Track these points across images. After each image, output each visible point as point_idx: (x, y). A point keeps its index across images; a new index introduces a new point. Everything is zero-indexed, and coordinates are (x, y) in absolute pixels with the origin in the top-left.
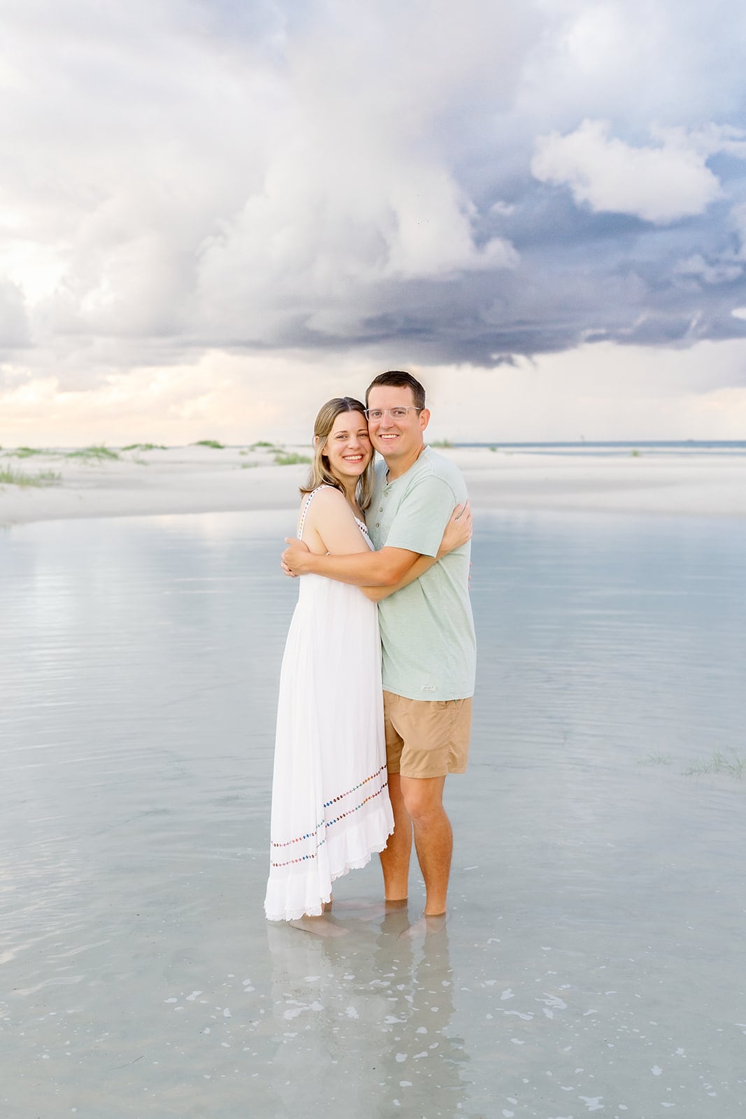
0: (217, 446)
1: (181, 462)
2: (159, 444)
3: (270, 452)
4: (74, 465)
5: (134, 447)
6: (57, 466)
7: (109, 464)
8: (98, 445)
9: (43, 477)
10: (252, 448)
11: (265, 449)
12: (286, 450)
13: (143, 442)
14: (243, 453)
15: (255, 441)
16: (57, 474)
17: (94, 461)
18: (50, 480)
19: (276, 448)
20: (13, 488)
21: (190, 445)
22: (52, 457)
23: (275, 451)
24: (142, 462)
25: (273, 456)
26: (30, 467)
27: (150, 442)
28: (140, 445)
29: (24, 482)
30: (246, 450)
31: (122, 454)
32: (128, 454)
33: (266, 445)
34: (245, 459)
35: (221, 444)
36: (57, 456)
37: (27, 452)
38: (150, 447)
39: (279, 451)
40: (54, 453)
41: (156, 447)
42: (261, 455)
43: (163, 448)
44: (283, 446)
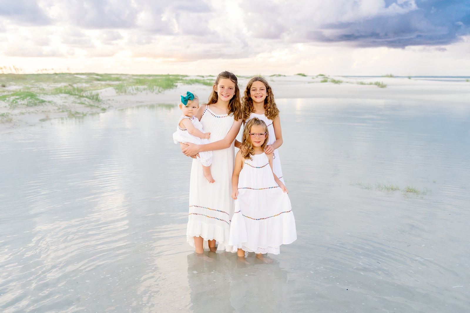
0: (304, 76)
1: (290, 81)
2: (283, 75)
3: (323, 78)
5: (274, 75)
10: (317, 77)
11: (321, 77)
12: (329, 77)
13: (278, 74)
14: (313, 78)
15: (318, 74)
16: (241, 85)
19: (326, 77)
21: (294, 75)
22: (241, 78)
23: (325, 78)
30: (314, 77)
33: (322, 75)
34: (313, 80)
35: (306, 75)
36: (243, 78)
38: (280, 76)
39: (327, 78)
41: (282, 76)
42: (320, 79)
43: (285, 76)
44: (329, 76)
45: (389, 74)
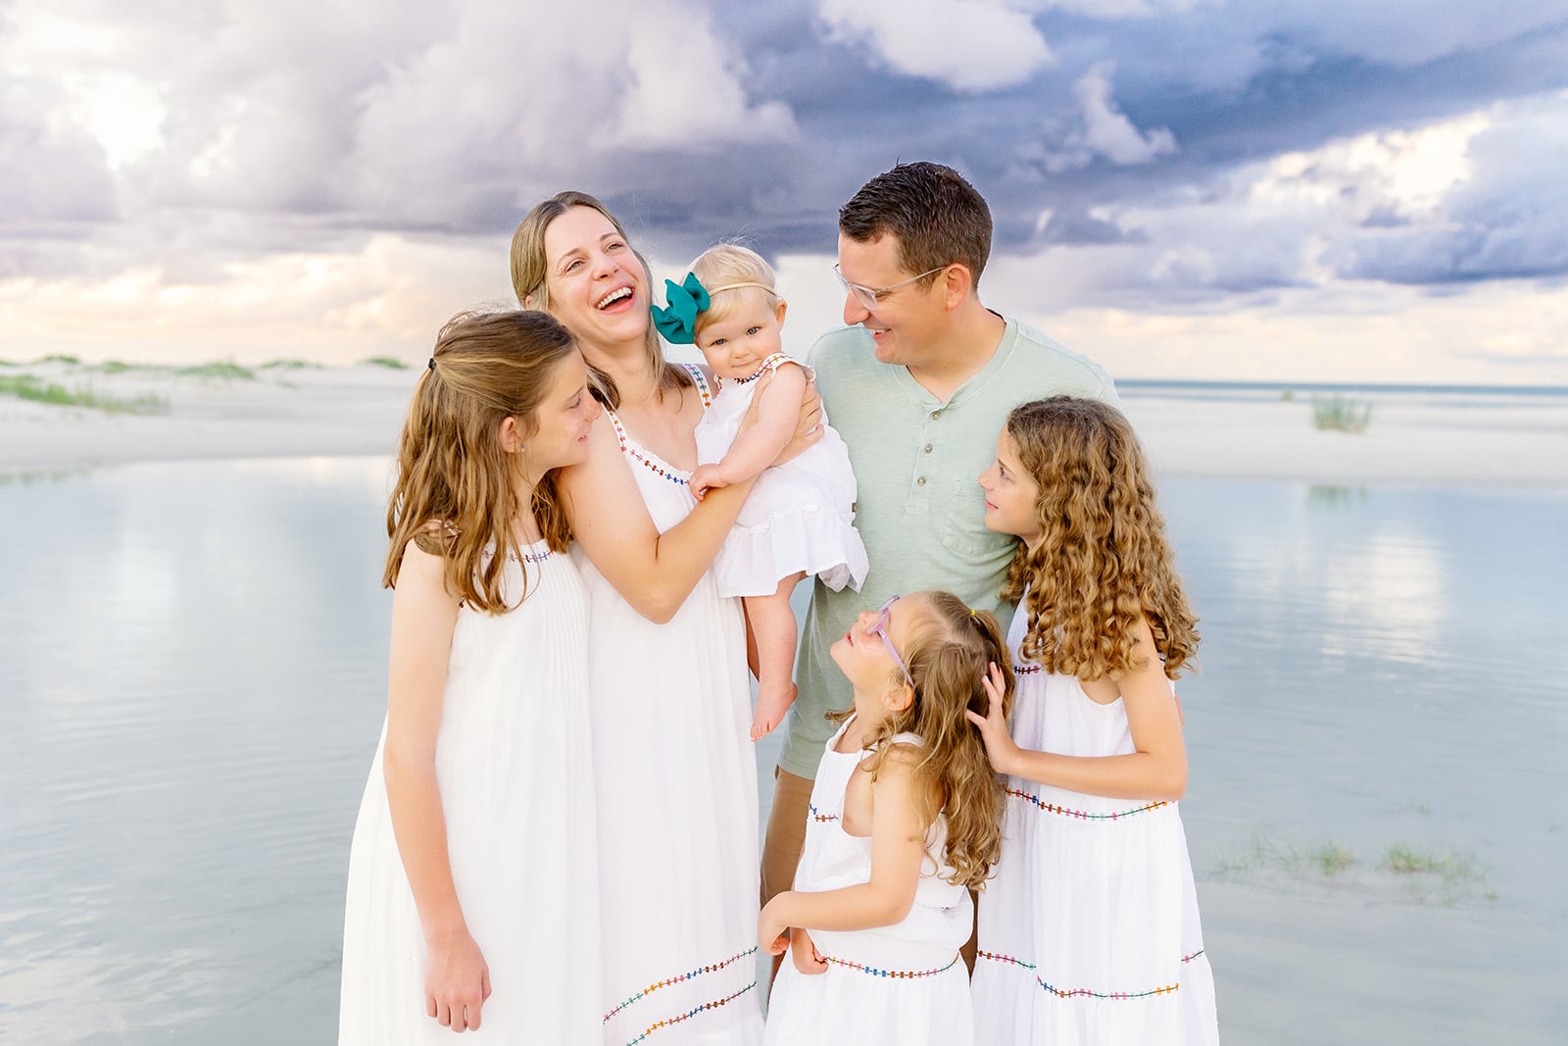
0: (395, 365)
2: (314, 362)
4: (188, 388)
5: (275, 364)
6: (163, 388)
7: (239, 385)
8: (225, 360)
9: (141, 402)
13: (290, 359)
16: (162, 398)
17: (219, 381)
18: (151, 406)
20: (94, 415)
21: (357, 363)
22: (154, 375)
24: (289, 385)
26: (121, 387)
27: (300, 360)
28: (285, 363)
29: (113, 407)
31: (261, 374)
32: (269, 374)
35: (402, 362)
36: (163, 374)
37: (116, 367)
38: (299, 365)
40: (158, 368)
41: (308, 365)
43: (319, 367)
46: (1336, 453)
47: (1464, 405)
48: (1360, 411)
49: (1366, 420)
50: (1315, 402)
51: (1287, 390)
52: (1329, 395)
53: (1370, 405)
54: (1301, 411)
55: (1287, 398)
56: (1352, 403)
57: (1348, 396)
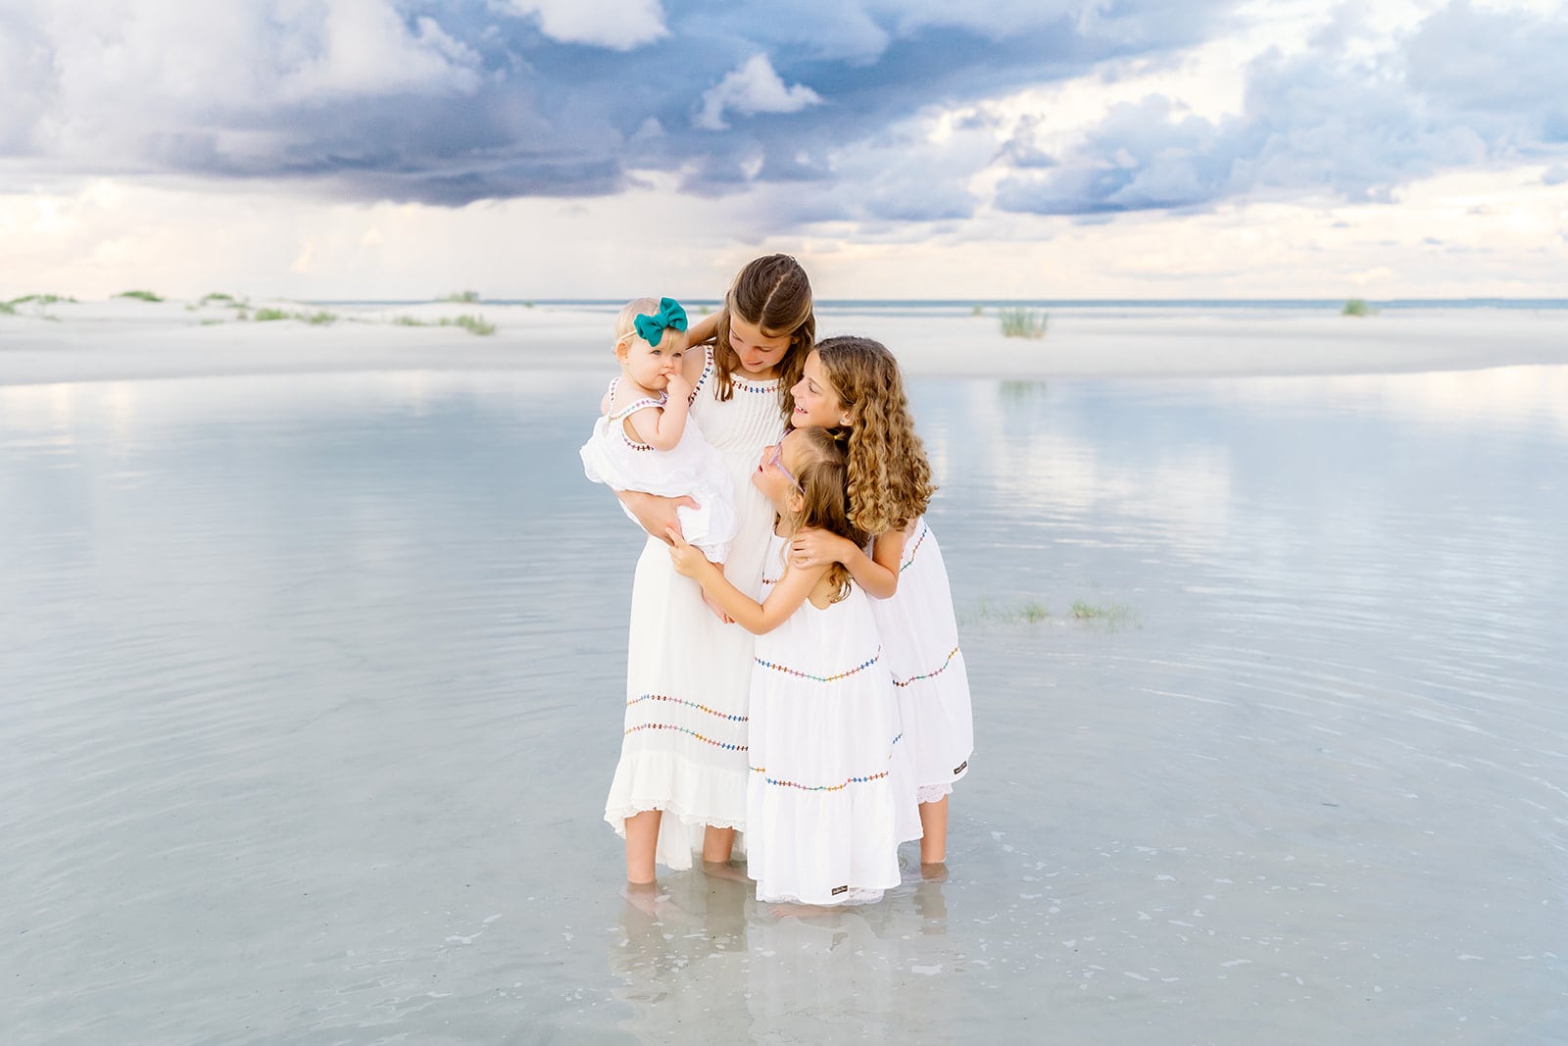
0: (151, 298)
2: (67, 296)
3: (228, 306)
5: (29, 299)
10: (204, 302)
11: (222, 303)
12: (253, 304)
13: (43, 292)
14: (188, 308)
15: (208, 292)
19: (237, 301)
21: (112, 297)
23: (236, 306)
25: (235, 312)
27: (52, 293)
28: (38, 297)
30: (194, 304)
33: (221, 297)
34: (192, 315)
35: (158, 295)
38: (52, 299)
39: (243, 306)
41: (62, 299)
42: (215, 310)
43: (72, 301)
44: (247, 299)
45: (461, 291)
46: (1020, 354)
47: (1124, 316)
48: (1039, 321)
49: (1044, 326)
50: (1001, 316)
51: (977, 307)
52: (1013, 310)
53: (1046, 317)
54: (991, 323)
55: (977, 313)
56: (1031, 316)
57: (1028, 310)
